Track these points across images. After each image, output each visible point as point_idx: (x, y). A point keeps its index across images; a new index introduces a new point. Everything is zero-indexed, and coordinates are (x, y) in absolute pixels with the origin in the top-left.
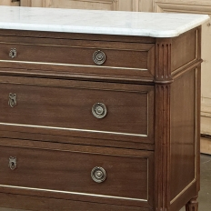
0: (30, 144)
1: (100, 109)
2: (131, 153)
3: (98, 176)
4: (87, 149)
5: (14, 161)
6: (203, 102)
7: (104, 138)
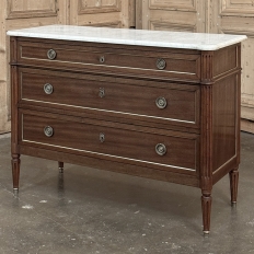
1: (162, 102)
3: (160, 150)
5: (103, 136)
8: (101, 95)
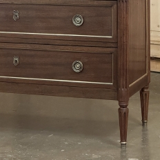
0: (29, 47)
1: (79, 19)
2: (100, 50)
3: (77, 67)
4: (70, 49)
5: (17, 59)
6: (151, 34)
7: (81, 40)
8: (14, 18)
